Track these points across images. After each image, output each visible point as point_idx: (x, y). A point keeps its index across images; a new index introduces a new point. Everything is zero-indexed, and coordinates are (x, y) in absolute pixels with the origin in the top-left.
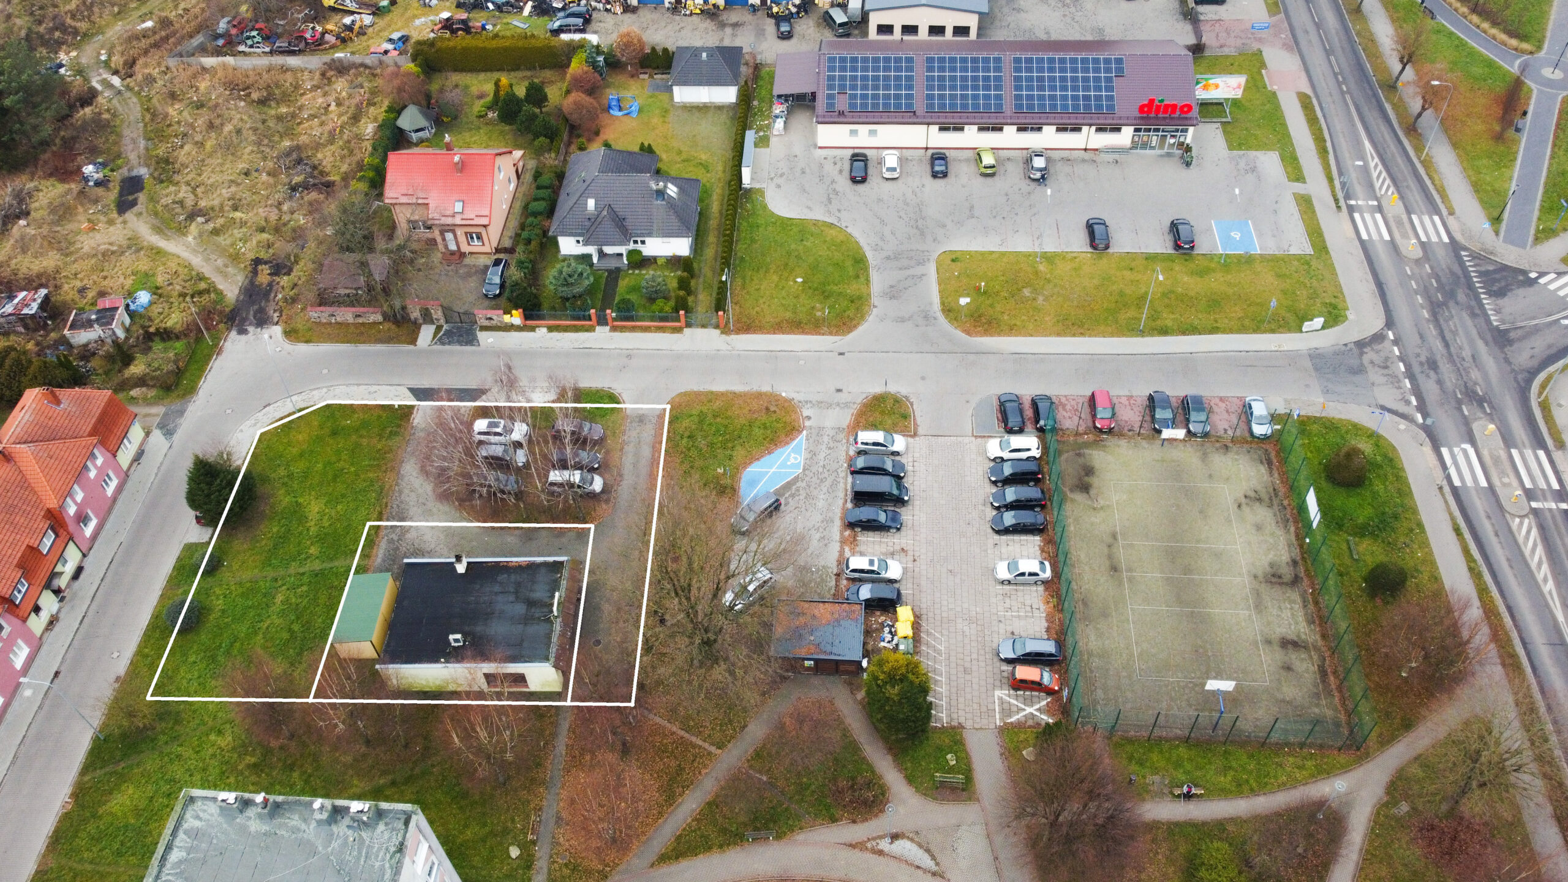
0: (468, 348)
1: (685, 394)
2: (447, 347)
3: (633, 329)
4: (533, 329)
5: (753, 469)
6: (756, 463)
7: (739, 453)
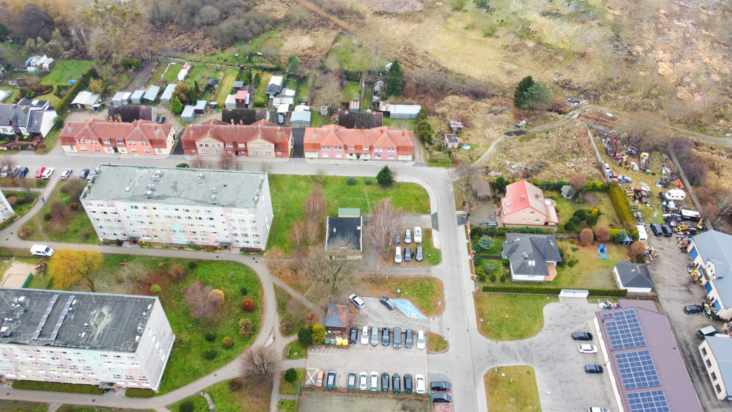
0: (456, 223)
1: (441, 282)
2: (456, 219)
3: (471, 266)
4: (467, 238)
5: (408, 303)
6: (411, 304)
7: (415, 298)
